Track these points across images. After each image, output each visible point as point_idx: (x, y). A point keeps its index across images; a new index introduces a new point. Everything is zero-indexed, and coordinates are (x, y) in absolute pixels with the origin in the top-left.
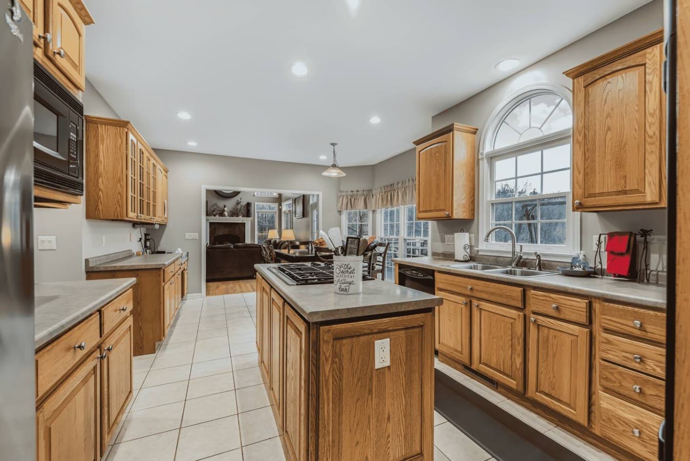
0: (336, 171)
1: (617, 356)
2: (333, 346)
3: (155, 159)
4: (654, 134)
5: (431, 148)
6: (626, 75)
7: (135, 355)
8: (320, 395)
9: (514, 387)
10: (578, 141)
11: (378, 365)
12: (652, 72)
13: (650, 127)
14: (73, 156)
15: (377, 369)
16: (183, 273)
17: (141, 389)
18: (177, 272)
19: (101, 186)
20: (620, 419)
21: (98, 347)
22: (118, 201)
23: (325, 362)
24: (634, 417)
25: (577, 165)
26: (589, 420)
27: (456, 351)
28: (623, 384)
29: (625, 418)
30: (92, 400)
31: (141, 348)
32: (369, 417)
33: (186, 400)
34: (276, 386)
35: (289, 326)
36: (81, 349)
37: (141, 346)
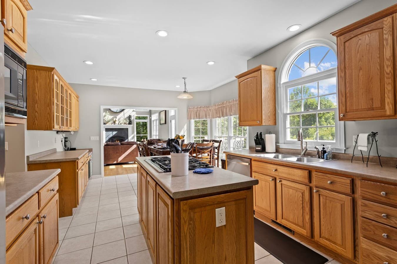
0: (187, 95)
1: (371, 215)
2: (189, 213)
3: (70, 90)
4: (390, 71)
5: (247, 81)
6: (371, 34)
7: (60, 217)
8: (181, 245)
9: (305, 234)
10: (341, 77)
11: (218, 225)
12: (387, 33)
13: (387, 67)
14: (20, 94)
15: (217, 227)
16: (89, 162)
17: (64, 239)
18: (86, 162)
19: (37, 109)
20: (375, 255)
21: (37, 216)
22: (48, 118)
23: (184, 224)
24: (384, 254)
25: (341, 92)
26: (355, 256)
27: (266, 210)
28: (376, 232)
29: (378, 255)
30: (34, 250)
31: (63, 212)
32: (213, 258)
33: (93, 247)
34: (152, 236)
35: (160, 200)
36: (27, 219)
37: (63, 211)
